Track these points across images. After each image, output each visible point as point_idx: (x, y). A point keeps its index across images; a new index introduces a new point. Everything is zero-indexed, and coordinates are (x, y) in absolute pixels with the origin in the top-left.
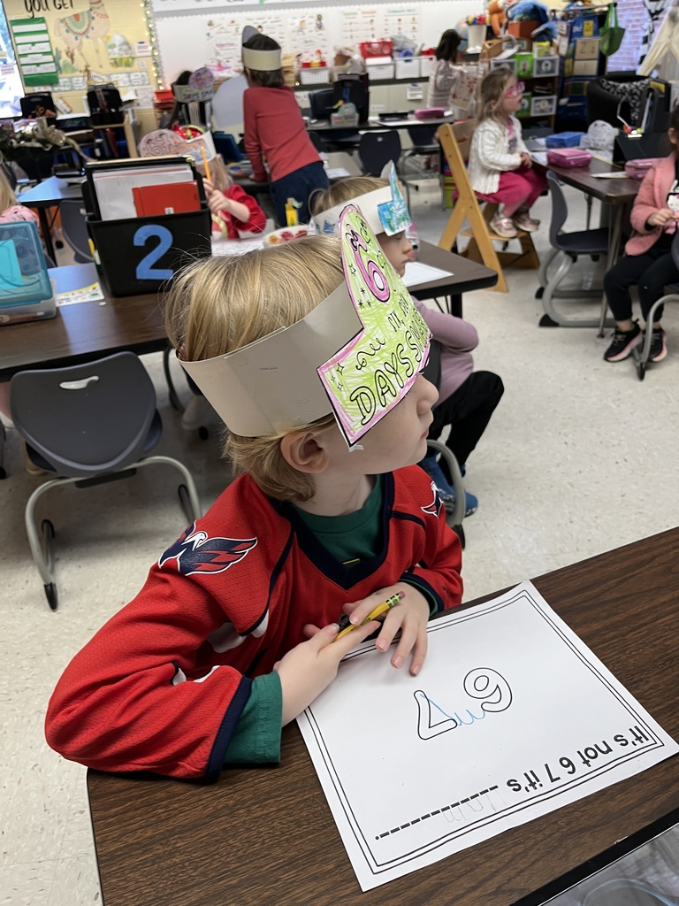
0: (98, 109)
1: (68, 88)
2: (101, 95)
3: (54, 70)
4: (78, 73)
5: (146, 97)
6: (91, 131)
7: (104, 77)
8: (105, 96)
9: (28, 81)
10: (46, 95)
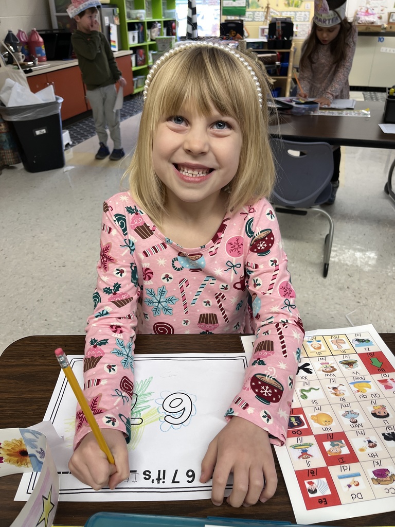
0: (275, 37)
1: (250, 19)
2: (279, 26)
3: (244, 5)
4: (260, 9)
5: (304, 31)
6: (275, 55)
7: (278, 13)
8: (282, 27)
9: (225, 11)
10: (240, 22)
